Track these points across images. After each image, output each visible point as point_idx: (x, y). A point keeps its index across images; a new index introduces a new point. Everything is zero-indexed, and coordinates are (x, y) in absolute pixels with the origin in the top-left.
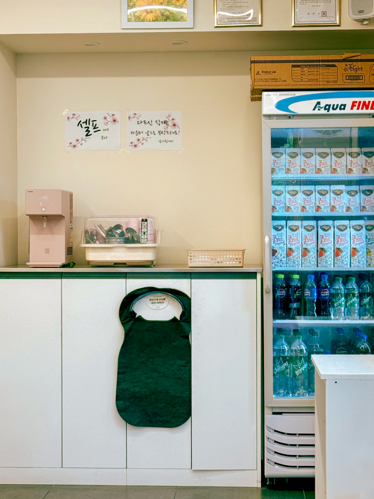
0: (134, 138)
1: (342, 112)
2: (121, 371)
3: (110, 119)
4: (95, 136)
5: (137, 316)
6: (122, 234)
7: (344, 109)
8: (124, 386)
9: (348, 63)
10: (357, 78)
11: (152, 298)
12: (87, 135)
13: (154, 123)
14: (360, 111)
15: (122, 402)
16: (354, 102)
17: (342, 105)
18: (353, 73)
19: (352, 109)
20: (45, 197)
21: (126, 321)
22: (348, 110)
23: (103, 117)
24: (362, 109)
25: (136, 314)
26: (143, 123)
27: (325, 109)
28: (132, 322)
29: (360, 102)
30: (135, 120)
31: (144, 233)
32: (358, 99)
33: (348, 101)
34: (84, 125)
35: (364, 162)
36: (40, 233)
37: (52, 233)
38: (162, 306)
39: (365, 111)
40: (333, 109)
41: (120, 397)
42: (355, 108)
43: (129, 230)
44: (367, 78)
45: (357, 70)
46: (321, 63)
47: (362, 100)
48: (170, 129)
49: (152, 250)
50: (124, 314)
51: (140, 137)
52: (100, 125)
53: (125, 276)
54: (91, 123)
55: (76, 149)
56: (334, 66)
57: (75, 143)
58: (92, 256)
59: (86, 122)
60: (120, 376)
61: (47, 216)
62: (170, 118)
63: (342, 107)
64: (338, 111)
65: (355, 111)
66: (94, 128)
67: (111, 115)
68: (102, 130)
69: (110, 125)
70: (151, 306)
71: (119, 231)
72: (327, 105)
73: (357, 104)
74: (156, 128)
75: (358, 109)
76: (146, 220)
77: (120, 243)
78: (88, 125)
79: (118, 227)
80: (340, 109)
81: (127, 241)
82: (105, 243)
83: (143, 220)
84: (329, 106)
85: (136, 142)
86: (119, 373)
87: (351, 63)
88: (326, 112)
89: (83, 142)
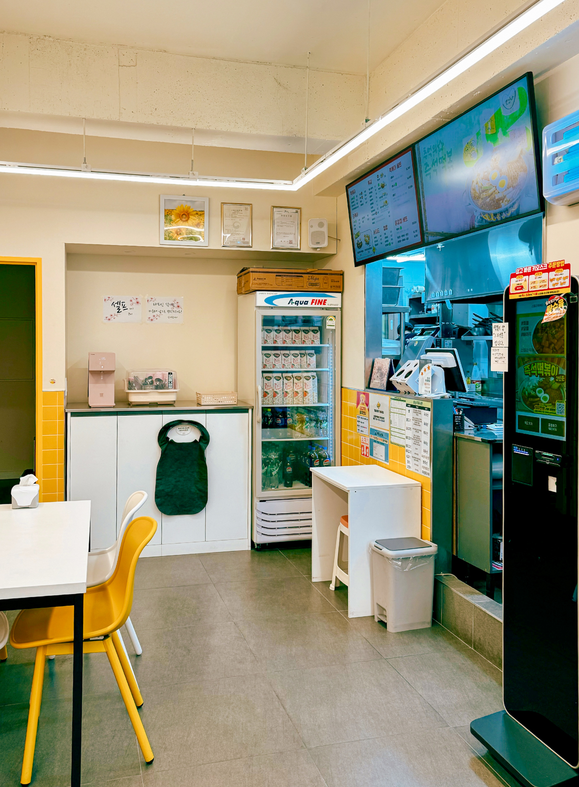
0: (151, 315)
1: (306, 306)
2: (159, 478)
3: (134, 301)
4: (124, 313)
5: (170, 440)
6: (152, 383)
7: (307, 304)
8: (161, 488)
9: (310, 275)
10: (316, 285)
11: (180, 427)
12: (118, 312)
13: (164, 305)
14: (317, 306)
15: (159, 499)
16: (313, 300)
17: (306, 301)
18: (313, 281)
19: (312, 304)
20: (104, 358)
21: (163, 443)
22: (309, 305)
23: (130, 299)
24: (318, 304)
25: (169, 438)
26: (157, 305)
27: (296, 304)
28: (167, 444)
29: (317, 300)
30: (152, 303)
31: (170, 382)
32: (315, 298)
33: (310, 299)
34: (116, 305)
35: (312, 337)
36: (97, 382)
37: (105, 382)
38: (186, 432)
39: (319, 306)
40: (301, 304)
41: (157, 496)
42: (314, 304)
43: (158, 380)
44: (321, 285)
45: (316, 279)
46: (294, 275)
47: (318, 298)
48: (175, 309)
49: (175, 393)
50: (161, 439)
51: (155, 314)
52: (128, 305)
53: (161, 412)
54: (121, 304)
55: (110, 321)
56: (302, 276)
57: (109, 317)
58: (133, 399)
59: (118, 303)
60: (158, 481)
61: (103, 371)
62: (176, 302)
63: (306, 303)
64: (303, 305)
65: (314, 305)
66: (123, 307)
67: (135, 298)
68: (129, 309)
69: (135, 306)
70: (179, 432)
71: (150, 380)
72: (296, 301)
73: (315, 301)
74: (166, 308)
75: (315, 304)
76: (172, 374)
77: (152, 389)
78: (119, 305)
79: (150, 377)
80: (305, 304)
81: (157, 387)
82: (142, 389)
83: (169, 373)
84: (298, 302)
85: (152, 318)
86: (157, 480)
87: (312, 275)
88: (296, 306)
89: (115, 316)
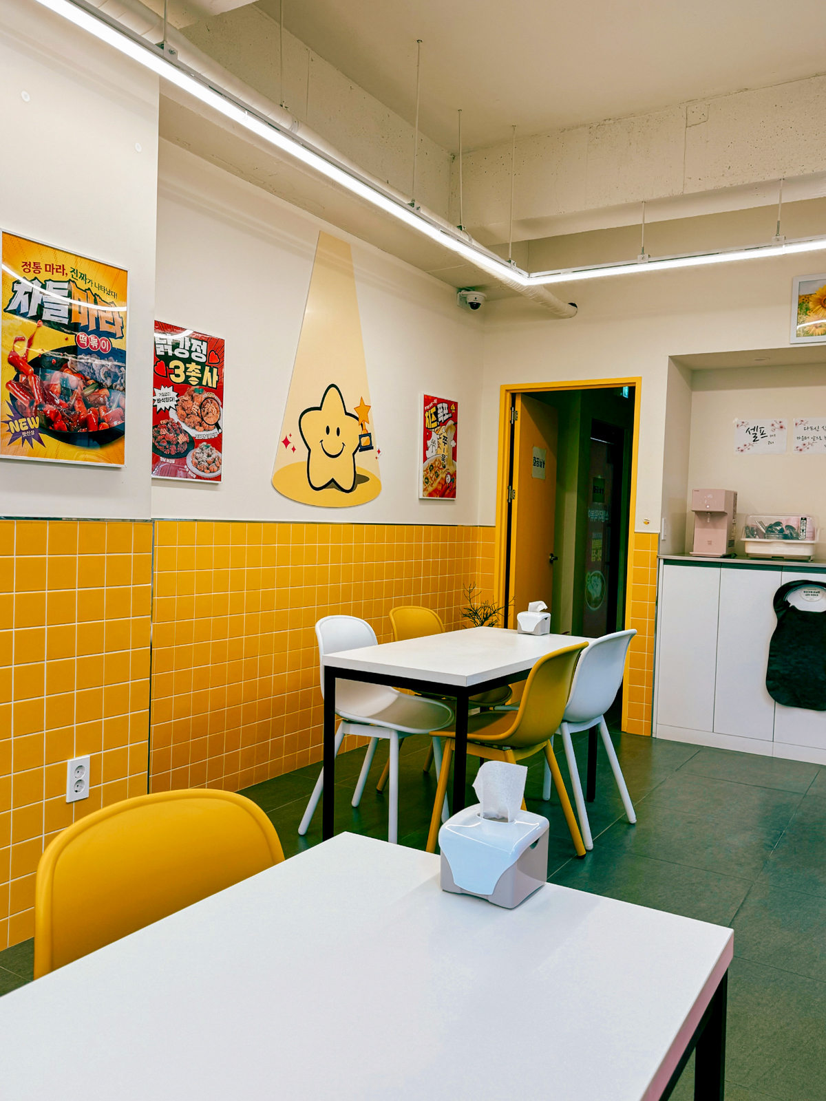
0: (800, 443)
2: (772, 654)
3: (777, 426)
4: (762, 442)
5: (790, 606)
6: (781, 531)
8: (774, 667)
11: (806, 590)
12: (754, 441)
13: (821, 429)
15: (771, 682)
20: (710, 496)
21: (781, 608)
23: (771, 424)
25: (789, 604)
26: (810, 429)
28: (784, 611)
30: (802, 426)
31: (803, 531)
34: (752, 432)
36: (705, 526)
37: (715, 527)
38: (816, 598)
41: (770, 677)
43: (789, 527)
49: (810, 546)
50: (778, 602)
51: (805, 442)
52: (767, 431)
53: (781, 568)
54: (759, 430)
55: (743, 453)
57: (742, 448)
58: (751, 549)
59: (754, 429)
60: (771, 658)
61: (711, 512)
66: (762, 434)
67: (778, 422)
68: (769, 436)
69: (777, 432)
70: (805, 597)
71: (778, 528)
74: (823, 433)
76: (805, 519)
77: (778, 538)
78: (755, 432)
79: (778, 524)
81: (786, 537)
82: (765, 538)
83: (802, 519)
85: (801, 447)
86: (770, 656)
89: (751, 447)
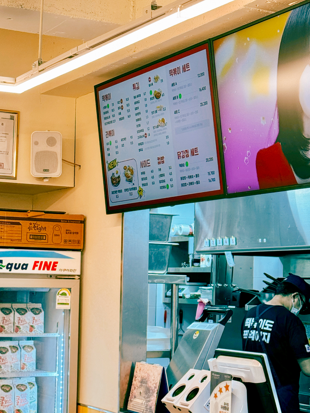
1: (24, 271)
7: (26, 269)
9: (32, 222)
10: (40, 237)
14: (42, 272)
16: (36, 262)
17: (24, 264)
18: (36, 232)
19: (34, 269)
24: (44, 269)
27: (7, 268)
29: (42, 262)
33: (30, 261)
35: (31, 319)
39: (46, 272)
42: (37, 268)
45: (40, 229)
46: (6, 220)
47: (44, 260)
56: (19, 224)
63: (24, 267)
64: (20, 271)
65: (36, 271)
72: (9, 264)
73: (39, 264)
75: (40, 269)
80: (22, 268)
87: (35, 222)
88: (8, 271)
